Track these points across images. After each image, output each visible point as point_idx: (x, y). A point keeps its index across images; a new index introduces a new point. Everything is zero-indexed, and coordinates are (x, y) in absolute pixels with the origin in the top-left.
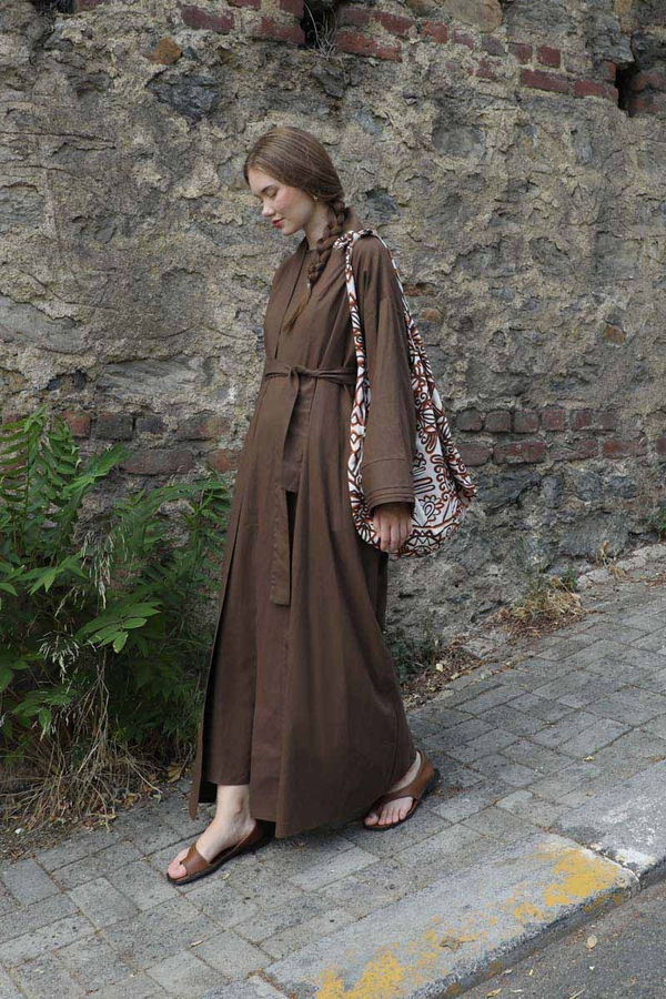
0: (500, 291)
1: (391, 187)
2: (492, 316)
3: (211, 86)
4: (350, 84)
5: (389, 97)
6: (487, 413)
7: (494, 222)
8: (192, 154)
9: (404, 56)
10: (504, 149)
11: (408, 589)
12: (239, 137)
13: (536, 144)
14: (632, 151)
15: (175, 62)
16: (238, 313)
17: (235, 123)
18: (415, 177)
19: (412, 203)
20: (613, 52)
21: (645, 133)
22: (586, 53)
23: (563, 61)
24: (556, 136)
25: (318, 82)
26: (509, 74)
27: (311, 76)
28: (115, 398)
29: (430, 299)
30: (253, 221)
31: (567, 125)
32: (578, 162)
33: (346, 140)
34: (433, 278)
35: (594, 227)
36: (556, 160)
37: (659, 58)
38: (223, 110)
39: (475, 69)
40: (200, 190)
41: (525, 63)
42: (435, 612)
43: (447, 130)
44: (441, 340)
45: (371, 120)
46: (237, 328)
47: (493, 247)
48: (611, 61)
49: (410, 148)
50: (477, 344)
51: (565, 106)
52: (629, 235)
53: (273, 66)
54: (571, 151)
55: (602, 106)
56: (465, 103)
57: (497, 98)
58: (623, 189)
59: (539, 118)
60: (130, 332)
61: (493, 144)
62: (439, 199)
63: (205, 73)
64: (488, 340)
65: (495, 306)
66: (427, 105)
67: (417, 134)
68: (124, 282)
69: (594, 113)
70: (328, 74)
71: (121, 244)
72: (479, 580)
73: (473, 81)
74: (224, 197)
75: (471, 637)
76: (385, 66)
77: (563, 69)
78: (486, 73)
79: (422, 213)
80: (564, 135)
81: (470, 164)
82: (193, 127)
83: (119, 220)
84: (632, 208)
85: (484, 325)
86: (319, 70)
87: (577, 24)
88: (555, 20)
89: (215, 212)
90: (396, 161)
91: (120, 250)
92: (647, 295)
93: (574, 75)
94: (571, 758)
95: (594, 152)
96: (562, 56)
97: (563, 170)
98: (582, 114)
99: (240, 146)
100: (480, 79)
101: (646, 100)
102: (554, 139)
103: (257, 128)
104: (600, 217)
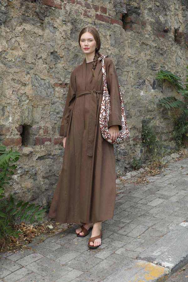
1: (58, 51)
3: (5, 13)
4: (46, 16)
5: (58, 21)
9: (62, 7)
12: (13, 31)
14: (126, 42)
16: (13, 91)
17: (12, 26)
18: (65, 48)
19: (64, 57)
20: (121, 9)
21: (130, 37)
22: (114, 9)
23: (107, 12)
25: (37, 14)
26: (92, 15)
27: (35, 12)
30: (17, 61)
31: (108, 33)
32: (111, 45)
33: (45, 35)
36: (105, 45)
37: (134, 12)
38: (8, 22)
39: (83, 13)
40: (2, 49)
41: (97, 12)
43: (74, 33)
45: (53, 28)
46: (13, 97)
48: (121, 13)
49: (64, 38)
51: (108, 27)
52: (125, 70)
53: (23, 8)
54: (109, 42)
55: (118, 27)
56: (80, 24)
57: (89, 23)
58: (124, 55)
59: (100, 30)
62: (72, 56)
63: (3, 9)
66: (69, 24)
67: (66, 34)
69: (116, 29)
70: (40, 12)
73: (82, 17)
74: (9, 52)
76: (57, 10)
77: (107, 14)
78: (86, 15)
79: (67, 60)
80: (108, 36)
84: (126, 61)
86: (37, 10)
89: (6, 57)
90: (60, 42)
92: (130, 90)
93: (110, 17)
94: (133, 238)
95: (116, 42)
96: (107, 10)
97: (107, 48)
98: (113, 30)
99: (14, 35)
100: (84, 16)
101: (130, 26)
102: (105, 37)
103: (19, 29)
104: (117, 63)
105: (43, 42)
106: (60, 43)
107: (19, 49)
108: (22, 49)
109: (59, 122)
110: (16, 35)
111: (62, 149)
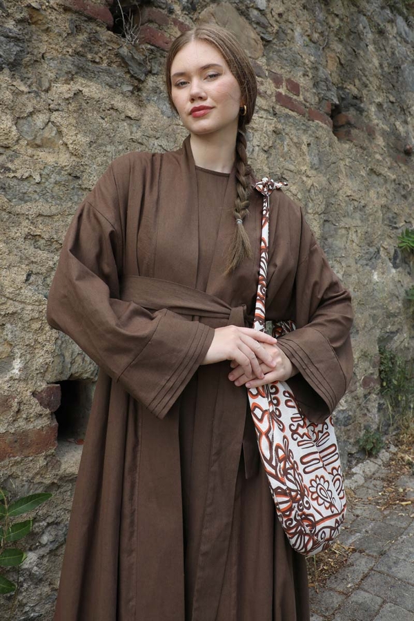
3: (17, 39)
4: (150, 72)
10: (266, 148)
12: (43, 95)
13: (286, 149)
14: (342, 164)
16: (29, 275)
17: (40, 81)
20: (329, 94)
21: (348, 153)
22: (314, 91)
23: (301, 93)
24: (298, 145)
25: (124, 62)
26: (269, 92)
27: (117, 55)
30: (52, 180)
31: (305, 139)
32: (312, 168)
33: (146, 118)
35: (322, 216)
36: (299, 163)
37: (352, 105)
38: (27, 66)
41: (278, 88)
45: (168, 105)
46: (27, 292)
48: (328, 100)
51: (303, 124)
52: (342, 224)
53: (82, 38)
54: (308, 158)
55: (323, 128)
58: (338, 191)
59: (287, 130)
61: (258, 143)
63: (10, 25)
69: (320, 133)
70: (132, 56)
74: (22, 151)
77: (301, 98)
80: (303, 146)
84: (343, 205)
86: (124, 51)
87: (308, 69)
88: (295, 63)
89: (9, 165)
92: (352, 270)
93: (308, 104)
95: (320, 161)
96: (301, 89)
97: (303, 171)
98: (313, 133)
99: (42, 103)
101: (346, 132)
102: (297, 147)
103: (62, 89)
104: (326, 209)
105: (138, 135)
107: (61, 147)
108: (71, 147)
110: (52, 106)
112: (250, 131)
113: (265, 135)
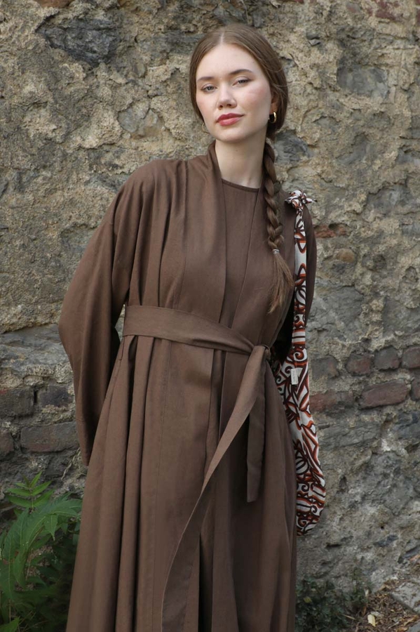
0: (410, 227)
1: (299, 129)
2: (404, 252)
3: (108, 29)
5: (293, 38)
6: (404, 349)
7: (400, 159)
8: (89, 101)
10: (406, 86)
11: (335, 539)
12: (140, 82)
15: (68, 5)
17: (136, 68)
18: (323, 117)
19: (321, 144)
26: (406, 14)
27: (213, 18)
28: (12, 371)
29: (343, 240)
34: (345, 218)
38: (121, 55)
39: (375, 10)
40: (100, 139)
42: (363, 558)
43: (351, 70)
44: (356, 280)
47: (401, 184)
49: (316, 88)
50: (391, 282)
53: (173, 8)
56: (366, 43)
57: (396, 37)
60: (27, 296)
61: (395, 82)
62: (346, 139)
63: (100, 15)
64: (401, 277)
65: (406, 242)
66: (330, 45)
67: (322, 74)
68: (18, 243)
70: (230, 14)
71: (13, 202)
72: (405, 519)
73: (373, 22)
74: (127, 146)
75: (400, 581)
76: (288, 6)
78: (385, 14)
79: (331, 153)
81: (374, 103)
82: (90, 73)
83: (11, 175)
85: (396, 263)
86: (220, 11)
89: (117, 162)
90: (302, 102)
91: (13, 208)
99: (141, 91)
100: (379, 19)
103: (159, 72)
106: (305, 103)
107: (164, 133)
108: (173, 131)
109: (314, 345)
110: (150, 92)
111: (328, 426)
112: (384, 68)
113: (404, 70)
